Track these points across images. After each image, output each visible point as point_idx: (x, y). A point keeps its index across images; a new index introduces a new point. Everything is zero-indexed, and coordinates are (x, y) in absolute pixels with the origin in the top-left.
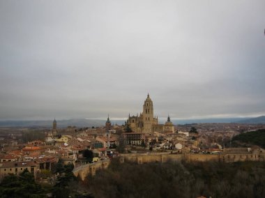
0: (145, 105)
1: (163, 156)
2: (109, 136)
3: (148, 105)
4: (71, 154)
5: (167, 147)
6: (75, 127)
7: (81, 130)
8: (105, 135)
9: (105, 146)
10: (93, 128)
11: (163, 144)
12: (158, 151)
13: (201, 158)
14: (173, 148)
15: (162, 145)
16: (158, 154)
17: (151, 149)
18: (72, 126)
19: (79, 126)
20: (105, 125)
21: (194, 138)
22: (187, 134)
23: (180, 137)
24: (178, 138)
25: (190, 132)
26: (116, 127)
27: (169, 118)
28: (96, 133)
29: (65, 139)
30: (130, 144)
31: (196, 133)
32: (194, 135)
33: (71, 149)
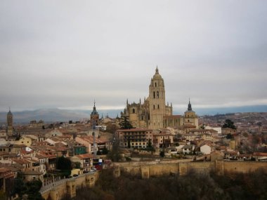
0: (151, 86)
1: (182, 166)
2: (97, 136)
3: (157, 85)
4: (36, 164)
5: (188, 151)
6: (41, 122)
7: (52, 126)
8: (90, 134)
9: (90, 150)
10: (71, 122)
11: (181, 146)
12: (174, 157)
13: (241, 167)
14: (196, 152)
15: (179, 148)
16: (173, 162)
17: (162, 155)
18: (38, 121)
19: (48, 120)
20: (89, 117)
21: (229, 137)
22: (219, 130)
23: (207, 135)
24: (204, 137)
25: (224, 127)
26: (106, 121)
27: (190, 106)
28: (75, 130)
29: (26, 141)
30: (129, 147)
31: (234, 128)
32: (229, 131)
33: (37, 156)
